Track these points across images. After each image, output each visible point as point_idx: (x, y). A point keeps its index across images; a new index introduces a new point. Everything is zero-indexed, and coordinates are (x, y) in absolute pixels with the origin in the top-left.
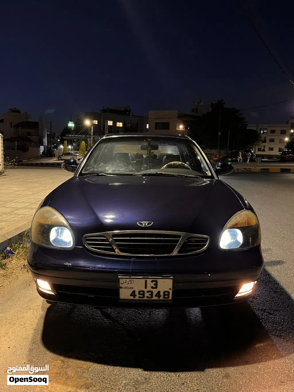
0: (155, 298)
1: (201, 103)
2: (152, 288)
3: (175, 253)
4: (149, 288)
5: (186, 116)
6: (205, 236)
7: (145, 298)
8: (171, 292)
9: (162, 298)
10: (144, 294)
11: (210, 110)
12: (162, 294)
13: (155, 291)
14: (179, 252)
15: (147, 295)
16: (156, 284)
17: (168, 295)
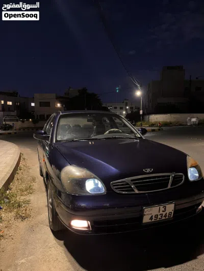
0: (163, 218)
1: (71, 89)
2: (163, 211)
3: (169, 187)
4: (161, 212)
5: (62, 97)
6: (181, 174)
7: (158, 219)
8: (173, 212)
9: (167, 217)
10: (157, 217)
11: (78, 94)
12: (167, 214)
13: (164, 213)
14: (171, 186)
15: (159, 217)
16: (165, 209)
17: (171, 215)
